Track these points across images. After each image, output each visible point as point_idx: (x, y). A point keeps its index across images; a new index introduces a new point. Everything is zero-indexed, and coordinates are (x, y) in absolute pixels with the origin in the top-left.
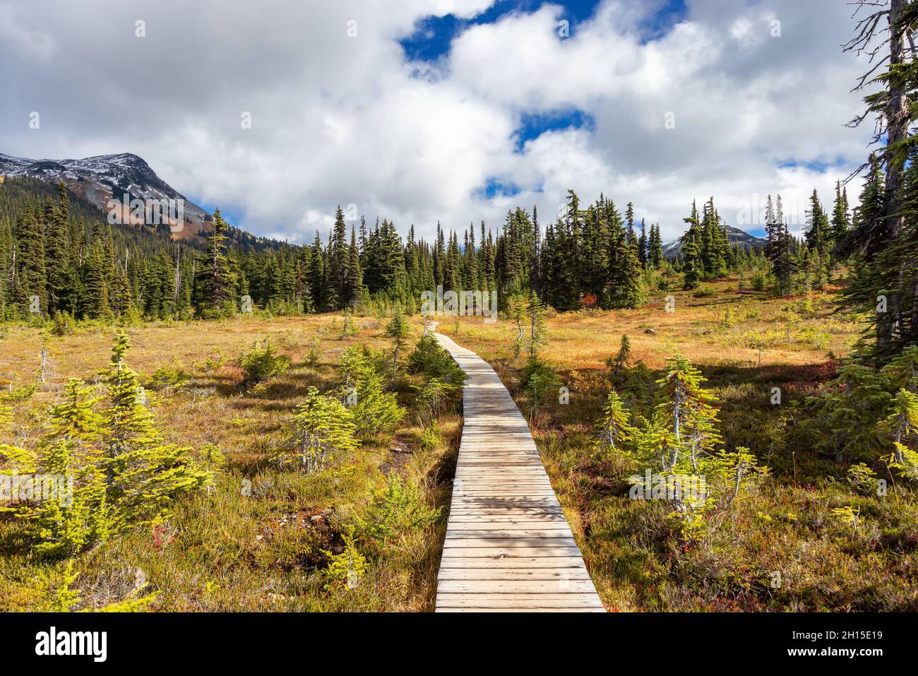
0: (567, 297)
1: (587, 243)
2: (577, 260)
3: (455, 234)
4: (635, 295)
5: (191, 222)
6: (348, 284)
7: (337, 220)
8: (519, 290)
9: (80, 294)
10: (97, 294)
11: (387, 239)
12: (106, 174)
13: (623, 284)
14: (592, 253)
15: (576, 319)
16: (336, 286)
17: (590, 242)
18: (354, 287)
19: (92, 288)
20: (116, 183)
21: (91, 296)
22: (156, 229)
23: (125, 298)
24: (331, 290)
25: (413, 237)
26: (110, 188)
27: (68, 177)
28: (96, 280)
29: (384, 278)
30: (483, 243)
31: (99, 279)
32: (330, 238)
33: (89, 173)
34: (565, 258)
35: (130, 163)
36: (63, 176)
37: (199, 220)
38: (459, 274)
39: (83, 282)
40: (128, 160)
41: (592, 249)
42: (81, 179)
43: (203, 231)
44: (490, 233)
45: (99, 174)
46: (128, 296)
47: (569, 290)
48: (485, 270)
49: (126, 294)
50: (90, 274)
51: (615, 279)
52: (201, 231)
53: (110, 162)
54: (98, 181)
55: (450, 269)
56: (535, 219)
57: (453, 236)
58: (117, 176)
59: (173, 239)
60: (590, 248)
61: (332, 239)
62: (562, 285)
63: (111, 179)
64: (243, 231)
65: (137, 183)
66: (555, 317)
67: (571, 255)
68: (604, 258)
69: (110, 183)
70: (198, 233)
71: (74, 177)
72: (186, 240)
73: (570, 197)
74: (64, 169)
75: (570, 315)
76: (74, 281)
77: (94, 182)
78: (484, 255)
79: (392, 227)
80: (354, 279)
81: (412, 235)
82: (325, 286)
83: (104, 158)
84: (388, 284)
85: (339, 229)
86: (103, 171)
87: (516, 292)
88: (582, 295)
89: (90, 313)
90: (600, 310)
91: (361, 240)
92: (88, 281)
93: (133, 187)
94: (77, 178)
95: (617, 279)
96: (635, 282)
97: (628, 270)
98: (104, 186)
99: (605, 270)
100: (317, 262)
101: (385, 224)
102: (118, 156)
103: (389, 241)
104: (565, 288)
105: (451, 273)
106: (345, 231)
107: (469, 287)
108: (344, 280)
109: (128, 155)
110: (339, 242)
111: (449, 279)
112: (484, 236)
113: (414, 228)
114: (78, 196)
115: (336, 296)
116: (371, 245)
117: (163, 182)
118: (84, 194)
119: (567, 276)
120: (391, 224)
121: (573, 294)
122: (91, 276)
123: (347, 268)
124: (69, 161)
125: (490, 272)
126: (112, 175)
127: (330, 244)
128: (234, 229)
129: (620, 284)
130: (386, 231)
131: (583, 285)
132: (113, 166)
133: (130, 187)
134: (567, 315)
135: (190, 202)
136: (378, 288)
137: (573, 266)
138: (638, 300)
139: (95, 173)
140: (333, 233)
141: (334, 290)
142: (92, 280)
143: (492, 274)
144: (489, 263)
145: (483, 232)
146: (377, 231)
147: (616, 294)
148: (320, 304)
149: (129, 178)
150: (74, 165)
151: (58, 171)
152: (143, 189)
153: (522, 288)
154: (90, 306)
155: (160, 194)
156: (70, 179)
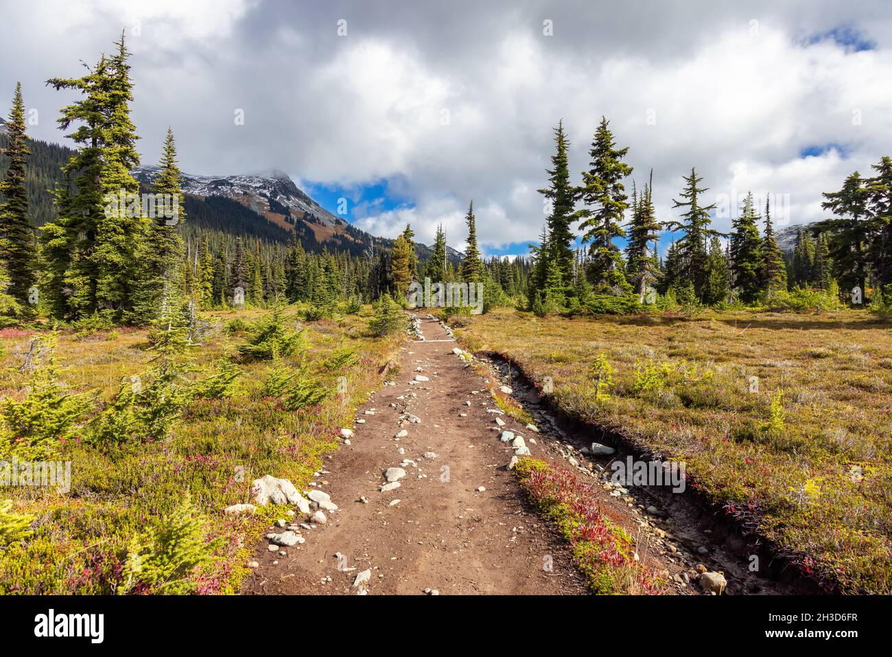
5: (325, 226)
12: (260, 187)
20: (269, 195)
22: (303, 234)
26: (266, 199)
27: (236, 192)
33: (248, 186)
36: (233, 191)
37: (331, 224)
42: (245, 193)
43: (336, 234)
45: (256, 187)
53: (262, 177)
54: (256, 194)
58: (268, 189)
59: (319, 242)
63: (265, 192)
65: (284, 194)
69: (264, 195)
70: (332, 235)
71: (240, 192)
72: (327, 243)
74: (232, 185)
77: (254, 196)
83: (257, 174)
86: (258, 185)
93: (281, 198)
94: (242, 193)
98: (262, 198)
102: (267, 172)
118: (249, 205)
124: (233, 177)
126: (265, 188)
132: (264, 180)
133: (278, 197)
139: (252, 187)
149: (277, 190)
150: (236, 180)
151: (229, 187)
152: (288, 199)
155: (300, 202)
156: (238, 193)
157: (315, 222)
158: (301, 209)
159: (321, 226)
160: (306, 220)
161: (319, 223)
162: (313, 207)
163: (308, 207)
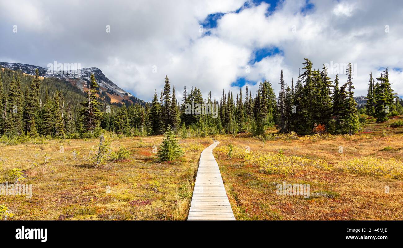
0: (303, 126)
1: (318, 92)
2: (311, 102)
3: (232, 93)
4: (354, 125)
5: (119, 96)
6: (170, 119)
7: (165, 84)
8: (268, 123)
9: (40, 125)
10: (48, 124)
11: (197, 98)
12: (85, 76)
13: (346, 118)
14: (321, 98)
15: (314, 141)
16: (164, 120)
17: (320, 91)
18: (174, 120)
19: (45, 122)
20: (89, 80)
21: (45, 126)
22: (104, 99)
23: (60, 126)
24: (161, 122)
25: (210, 97)
26: (86, 82)
27: (70, 77)
28: (47, 118)
29: (195, 117)
30: (247, 98)
31: (49, 117)
32: (162, 93)
34: (303, 101)
35: (95, 71)
36: (68, 77)
37: (122, 95)
38: (234, 115)
39: (41, 119)
40: (94, 70)
41: (321, 95)
42: (75, 78)
43: (124, 100)
44: (251, 93)
46: (61, 126)
47: (306, 122)
48: (248, 113)
49: (61, 124)
50: (45, 114)
51: (339, 114)
52: (123, 100)
53: (87, 71)
54: (82, 79)
55: (229, 110)
56: (282, 78)
57: (230, 95)
58: (89, 77)
59: (111, 103)
60: (320, 95)
61: (163, 94)
62: (301, 118)
63: (87, 78)
64: (140, 99)
65: (98, 80)
66: (297, 139)
67: (307, 99)
68: (330, 101)
69: (86, 80)
70: (121, 100)
71: (72, 78)
72: (116, 104)
73: (305, 63)
75: (308, 138)
76: (37, 118)
77: (80, 79)
78: (247, 105)
79: (199, 91)
80: (174, 116)
81: (210, 96)
82: (158, 120)
83: (85, 70)
84: (197, 121)
85: (166, 89)
87: (267, 124)
88: (316, 125)
89: (44, 134)
90: (330, 135)
91: (184, 99)
92: (44, 118)
94: (73, 78)
95: (341, 114)
96: (354, 116)
97: (349, 108)
98: (84, 81)
99: (331, 109)
100: (155, 107)
101: (196, 90)
102: (90, 69)
103: (197, 99)
104: (302, 120)
105: (229, 113)
106: (170, 89)
107: (239, 120)
108: (169, 116)
109: (94, 68)
110: (167, 96)
111: (228, 116)
112: (247, 95)
113: (211, 93)
114: (73, 85)
115: (164, 125)
116: (189, 100)
117: (108, 79)
118: (76, 84)
119: (304, 113)
120: (199, 90)
121: (308, 125)
122: (45, 115)
123: (170, 110)
125: (251, 114)
126: (87, 76)
127: (162, 96)
128: (137, 99)
129: (343, 118)
130: (196, 93)
131: (316, 119)
132: (88, 73)
134: (306, 138)
135: (119, 87)
136: (191, 123)
137: (308, 106)
138: (357, 128)
139: (81, 76)
140: (163, 91)
141: (163, 122)
142: (46, 118)
143: (252, 115)
144: (250, 109)
145: (247, 92)
146: (192, 93)
147: (339, 124)
148: (155, 131)
151: (66, 75)
152: (100, 82)
153: (270, 122)
154: (44, 130)
155: (107, 84)
156: (71, 78)
157: (113, 93)
158: (106, 87)
159: (116, 96)
160: (108, 92)
161: (116, 94)
162: (114, 86)
163: (111, 86)
